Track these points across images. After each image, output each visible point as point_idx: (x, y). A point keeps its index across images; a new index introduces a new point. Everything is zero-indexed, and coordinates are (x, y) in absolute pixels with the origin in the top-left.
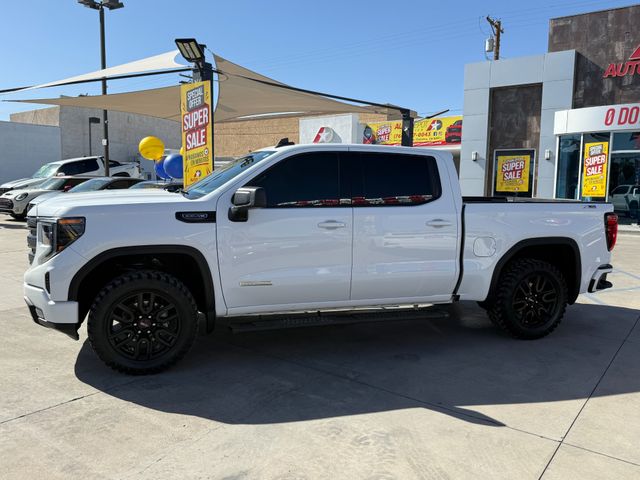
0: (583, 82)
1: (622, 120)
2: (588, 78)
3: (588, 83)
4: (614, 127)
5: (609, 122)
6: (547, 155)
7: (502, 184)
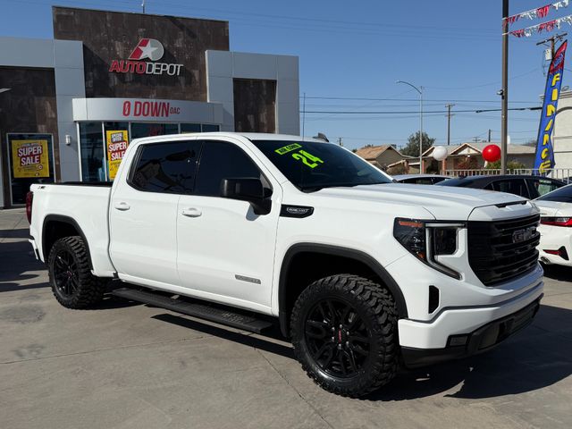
0: (91, 73)
1: (138, 112)
2: (95, 70)
3: (95, 75)
4: (131, 118)
5: (126, 113)
6: (67, 141)
7: (20, 170)
